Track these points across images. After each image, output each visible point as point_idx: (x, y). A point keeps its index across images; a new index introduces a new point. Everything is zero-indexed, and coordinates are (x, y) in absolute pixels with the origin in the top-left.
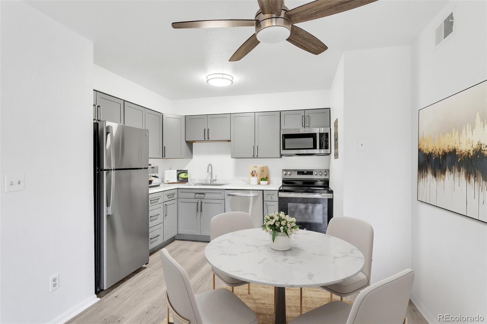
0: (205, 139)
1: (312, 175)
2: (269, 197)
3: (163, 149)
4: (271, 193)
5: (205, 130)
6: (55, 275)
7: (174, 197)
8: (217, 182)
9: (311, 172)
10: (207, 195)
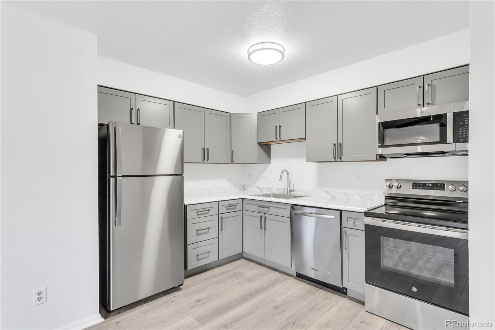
0: (277, 139)
1: (444, 190)
2: (351, 222)
3: (232, 152)
4: (354, 216)
5: (276, 127)
6: (42, 289)
7: (237, 208)
8: (297, 194)
9: (441, 184)
10: (271, 209)
